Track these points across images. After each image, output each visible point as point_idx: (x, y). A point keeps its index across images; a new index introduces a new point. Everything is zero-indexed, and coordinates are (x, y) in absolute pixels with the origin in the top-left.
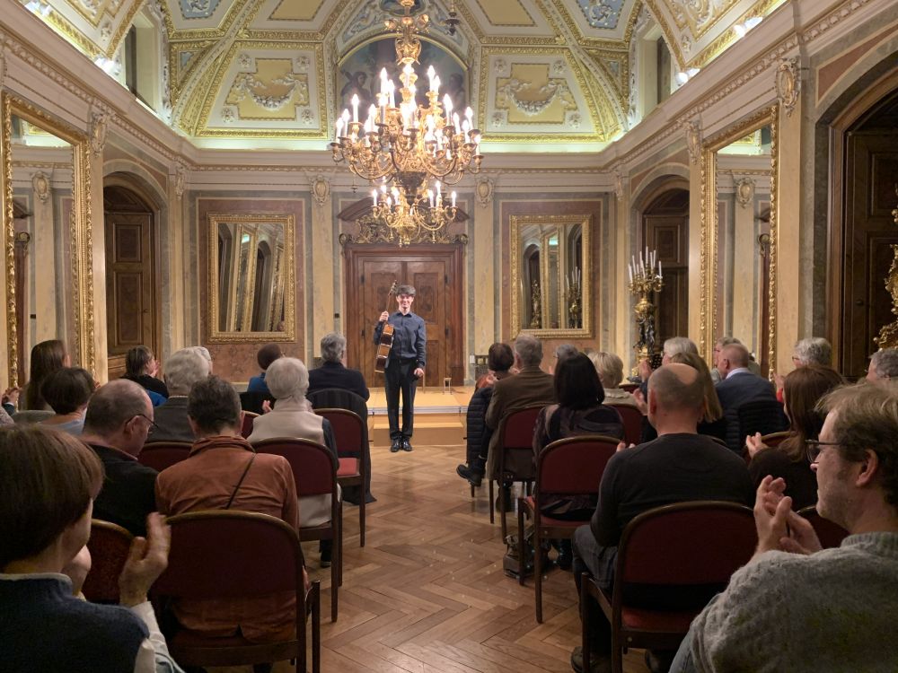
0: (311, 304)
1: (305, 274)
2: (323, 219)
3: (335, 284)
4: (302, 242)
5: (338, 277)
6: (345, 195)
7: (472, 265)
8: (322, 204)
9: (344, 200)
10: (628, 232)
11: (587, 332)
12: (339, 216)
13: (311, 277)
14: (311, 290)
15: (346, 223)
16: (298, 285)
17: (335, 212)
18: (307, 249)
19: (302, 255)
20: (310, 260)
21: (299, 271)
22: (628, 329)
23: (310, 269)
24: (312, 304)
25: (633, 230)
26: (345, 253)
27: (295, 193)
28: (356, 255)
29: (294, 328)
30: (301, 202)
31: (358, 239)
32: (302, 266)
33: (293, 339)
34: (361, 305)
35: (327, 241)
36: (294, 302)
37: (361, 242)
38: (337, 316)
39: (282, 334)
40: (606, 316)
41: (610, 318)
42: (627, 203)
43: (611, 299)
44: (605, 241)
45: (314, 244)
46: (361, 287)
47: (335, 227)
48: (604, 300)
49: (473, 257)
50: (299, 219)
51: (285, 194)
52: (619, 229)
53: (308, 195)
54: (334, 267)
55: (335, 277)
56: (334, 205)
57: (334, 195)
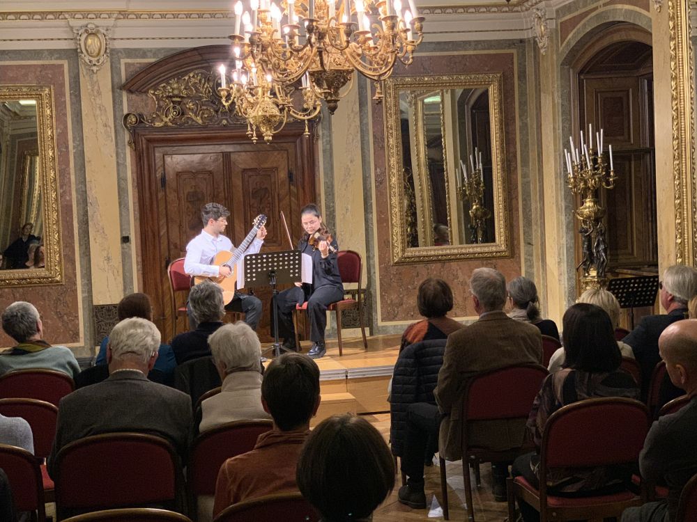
0: (85, 223)
1: (73, 178)
2: (99, 93)
3: (122, 191)
4: (66, 127)
5: (126, 180)
6: (130, 53)
7: (329, 154)
8: (95, 69)
9: (129, 61)
10: (558, 100)
11: (503, 248)
12: (122, 87)
13: (82, 181)
14: (84, 202)
15: (134, 96)
16: (63, 195)
17: (116, 80)
18: (74, 138)
19: (67, 148)
20: (81, 154)
21: (63, 173)
22: (564, 241)
23: (81, 168)
24: (87, 223)
25: (566, 97)
26: (134, 142)
27: (52, 52)
28: (151, 145)
29: (60, 262)
30: (62, 66)
31: (153, 120)
32: (68, 165)
33: (58, 278)
34: (163, 221)
35: (106, 125)
36: (58, 221)
37: (158, 124)
38: (126, 240)
39: (42, 272)
40: (528, 223)
41: (534, 227)
42: (555, 57)
43: (534, 197)
44: (523, 113)
45: (85, 130)
46: (161, 195)
47: (116, 103)
48: (524, 200)
49: (330, 142)
50: (60, 94)
51: (36, 54)
52: (542, 95)
53: (74, 55)
54: (118, 164)
55: (121, 180)
56: (114, 70)
57: (114, 54)
